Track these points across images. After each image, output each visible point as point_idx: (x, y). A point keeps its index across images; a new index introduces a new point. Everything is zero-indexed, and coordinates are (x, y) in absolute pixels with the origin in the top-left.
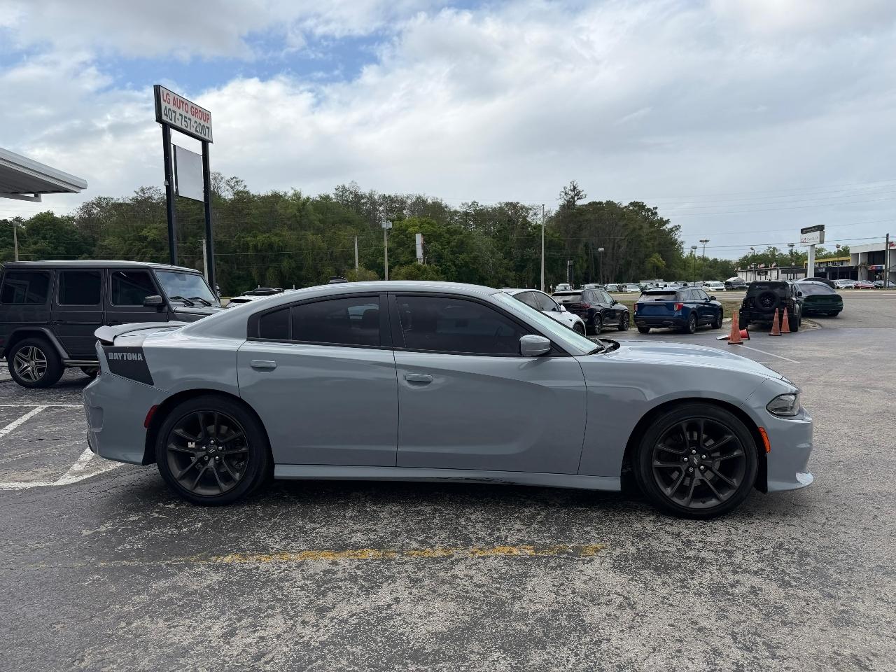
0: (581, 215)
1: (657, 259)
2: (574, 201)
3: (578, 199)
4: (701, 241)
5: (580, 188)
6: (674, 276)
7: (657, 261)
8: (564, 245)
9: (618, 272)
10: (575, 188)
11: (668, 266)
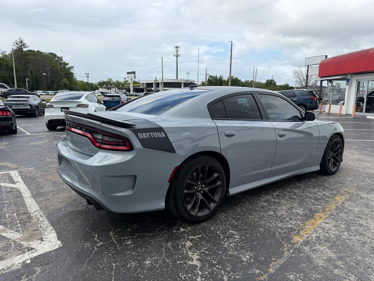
0: (27, 56)
1: (65, 80)
2: (22, 49)
3: (24, 47)
4: (86, 74)
5: (24, 42)
6: (73, 89)
7: (65, 82)
8: (19, 70)
9: (48, 86)
10: (21, 42)
11: (70, 84)
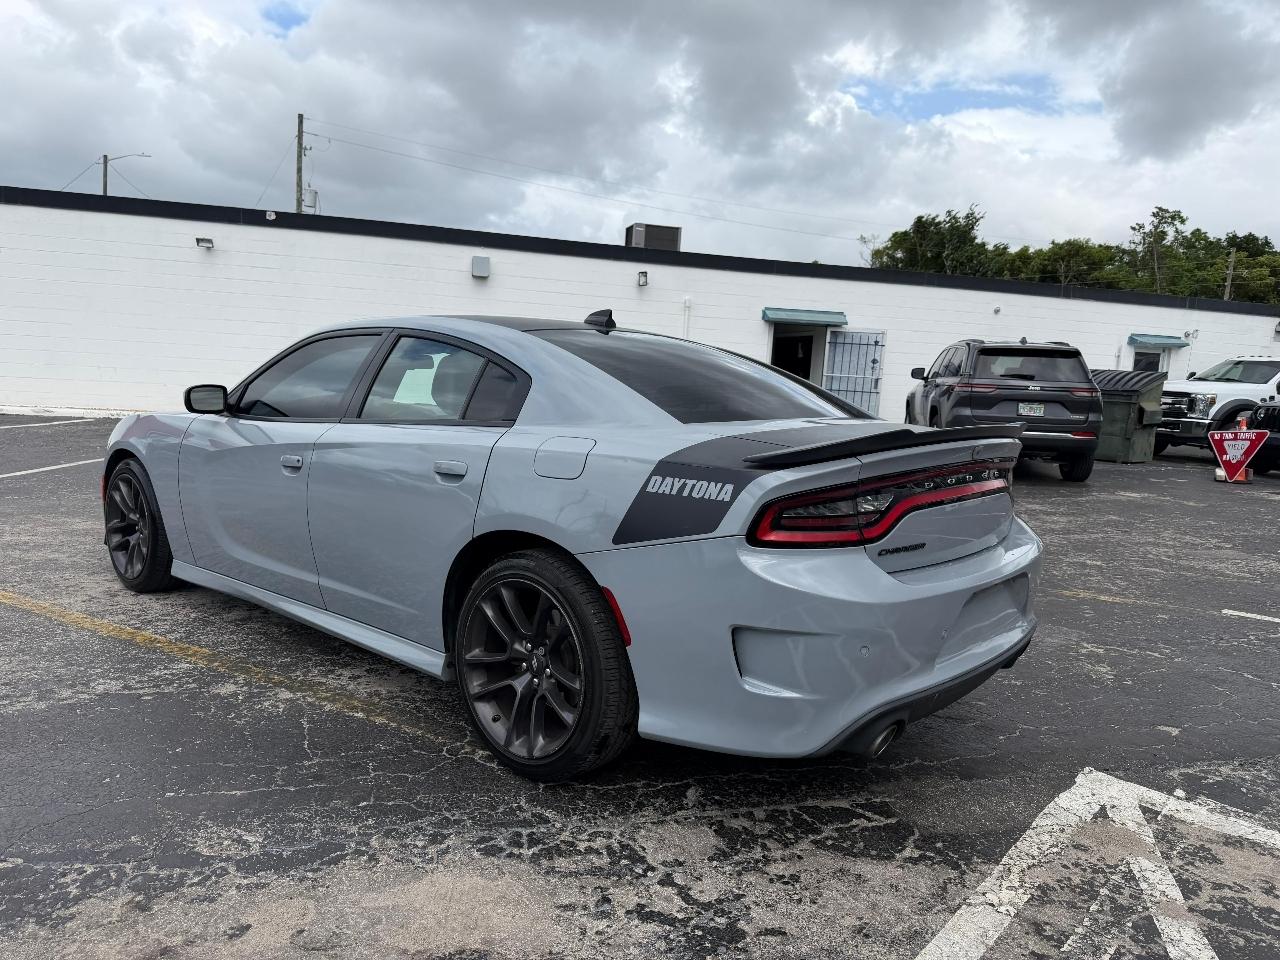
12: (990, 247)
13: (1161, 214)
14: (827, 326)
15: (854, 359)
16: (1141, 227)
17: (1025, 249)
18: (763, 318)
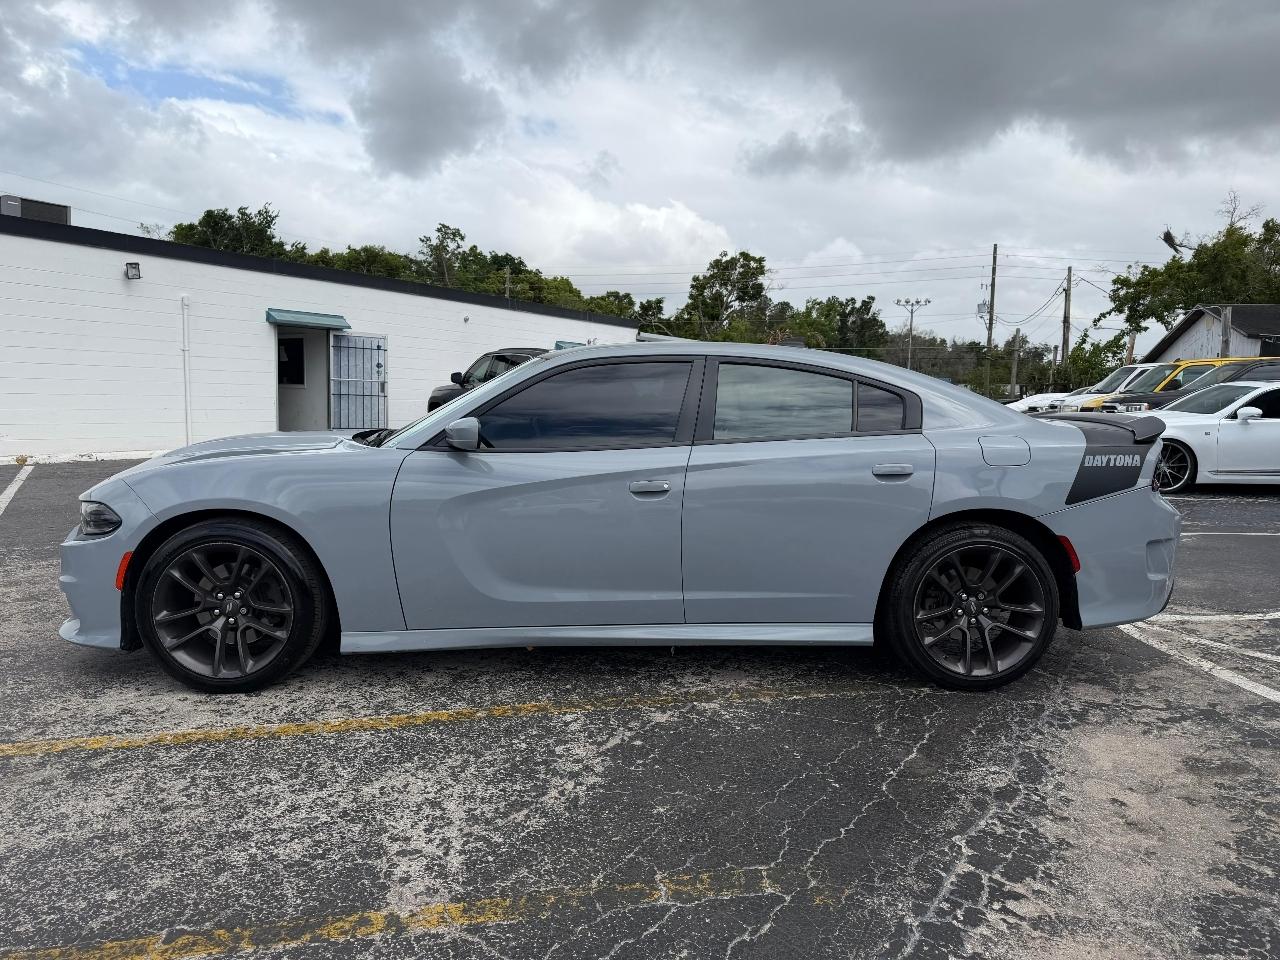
12: (288, 248)
13: (443, 229)
14: (328, 330)
15: (360, 363)
16: (429, 239)
17: (325, 252)
18: (268, 320)
